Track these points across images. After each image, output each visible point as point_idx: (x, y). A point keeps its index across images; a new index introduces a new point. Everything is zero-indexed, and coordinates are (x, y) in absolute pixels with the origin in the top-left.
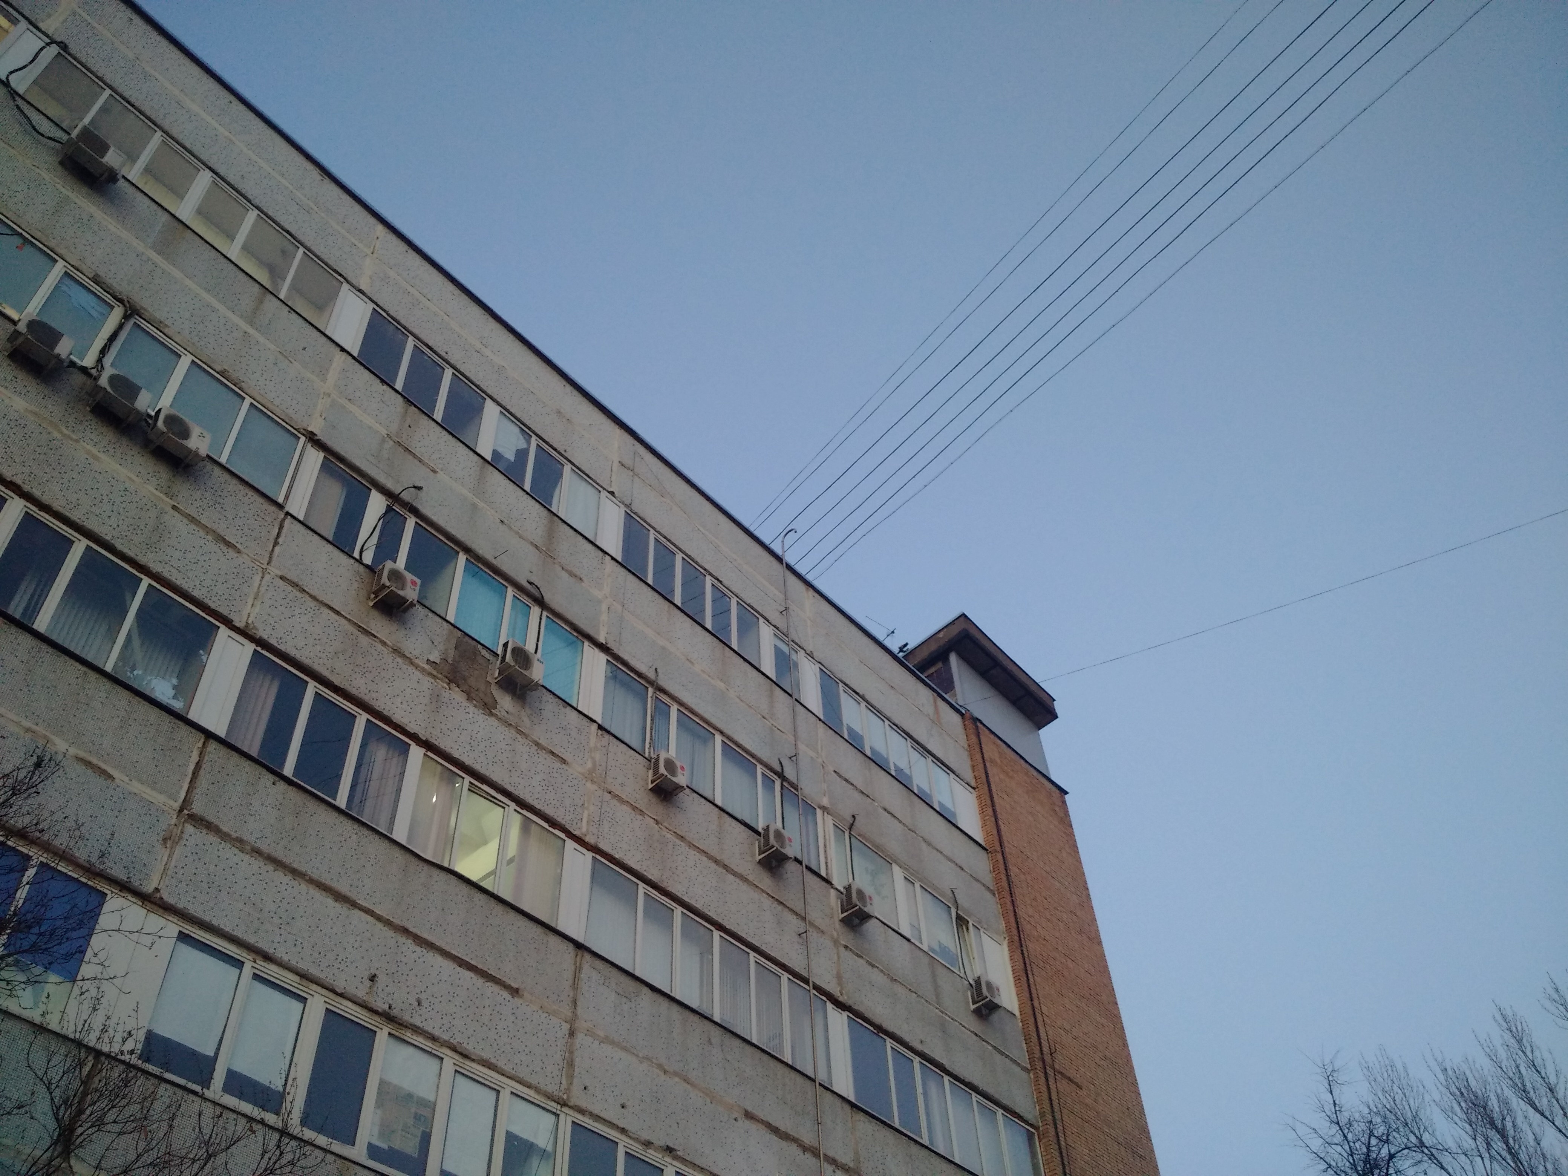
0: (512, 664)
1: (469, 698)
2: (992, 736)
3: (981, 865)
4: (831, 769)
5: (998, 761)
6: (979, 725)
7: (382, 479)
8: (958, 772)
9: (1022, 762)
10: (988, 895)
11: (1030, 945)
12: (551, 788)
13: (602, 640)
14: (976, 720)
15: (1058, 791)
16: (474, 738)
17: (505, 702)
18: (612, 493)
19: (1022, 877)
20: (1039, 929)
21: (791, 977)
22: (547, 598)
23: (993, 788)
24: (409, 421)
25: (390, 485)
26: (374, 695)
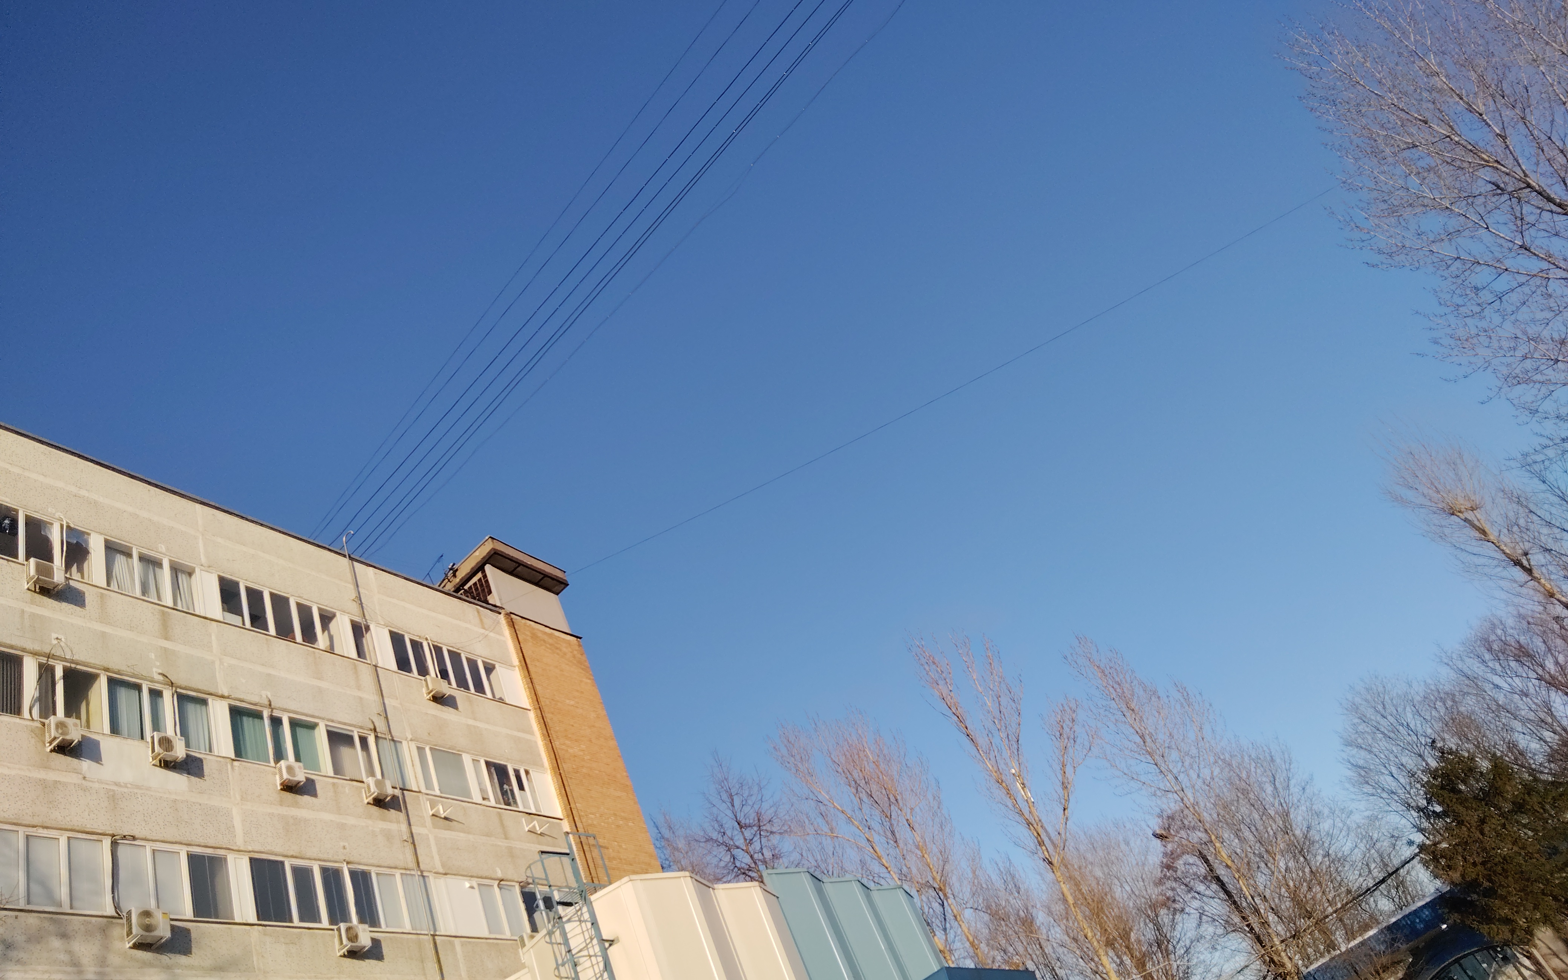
0: (161, 751)
2: (524, 621)
4: (409, 706)
5: (529, 637)
6: (513, 616)
7: (29, 646)
8: (502, 660)
9: (547, 630)
11: (566, 766)
12: (209, 824)
13: (222, 691)
14: (509, 613)
16: (146, 815)
18: (204, 565)
20: (571, 751)
21: (404, 872)
22: (172, 679)
23: (529, 660)
25: (37, 647)
26: (68, 819)
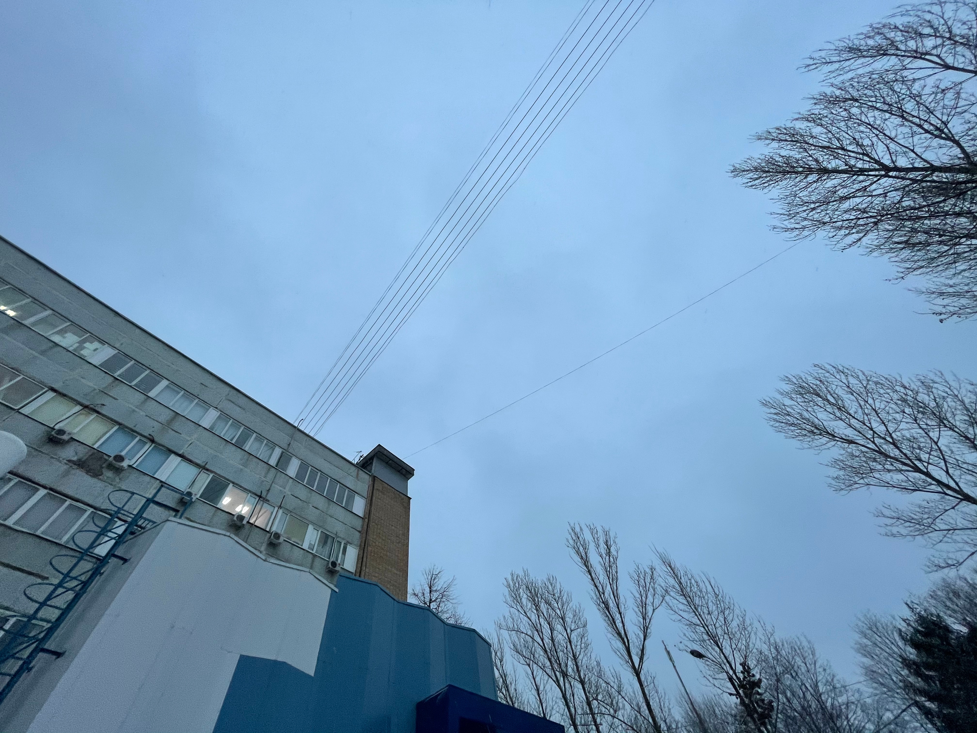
1: (88, 472)
2: (380, 481)
3: (358, 524)
4: (289, 493)
5: (381, 489)
6: (377, 478)
8: (360, 493)
9: (393, 489)
10: (357, 533)
11: (370, 549)
13: (180, 453)
14: (375, 477)
15: (407, 498)
17: (109, 474)
18: (216, 408)
19: (376, 526)
20: (377, 543)
22: (156, 439)
23: (374, 498)
24: (114, 385)
25: (87, 403)
